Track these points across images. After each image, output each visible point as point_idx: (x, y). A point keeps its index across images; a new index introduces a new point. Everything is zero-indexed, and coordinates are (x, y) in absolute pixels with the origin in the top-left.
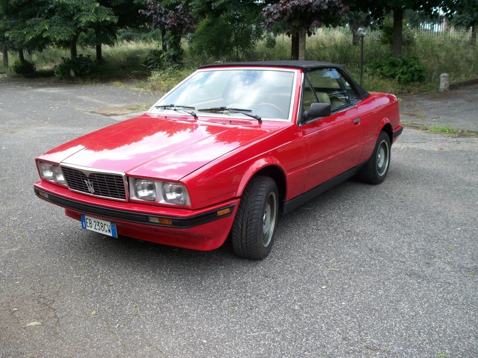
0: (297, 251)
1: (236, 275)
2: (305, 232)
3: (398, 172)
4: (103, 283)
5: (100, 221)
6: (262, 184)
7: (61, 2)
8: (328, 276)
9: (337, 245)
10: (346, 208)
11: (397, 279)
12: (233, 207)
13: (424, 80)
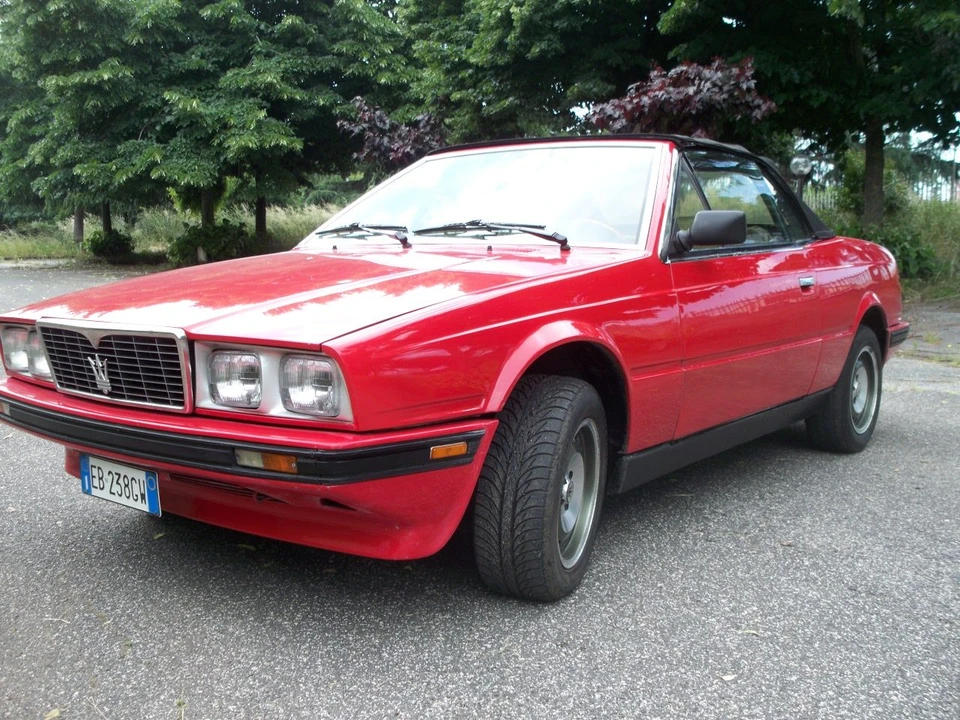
0: (654, 585)
1: (480, 637)
2: (675, 543)
3: (897, 432)
4: (112, 639)
5: (124, 470)
6: (561, 390)
7: (189, 109)
8: (738, 648)
9: (759, 575)
10: (779, 497)
11: (939, 664)
12: (478, 438)
13: (931, 275)
